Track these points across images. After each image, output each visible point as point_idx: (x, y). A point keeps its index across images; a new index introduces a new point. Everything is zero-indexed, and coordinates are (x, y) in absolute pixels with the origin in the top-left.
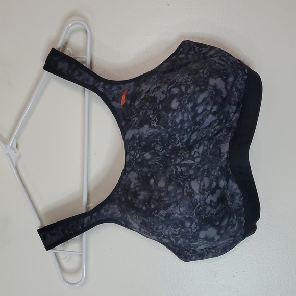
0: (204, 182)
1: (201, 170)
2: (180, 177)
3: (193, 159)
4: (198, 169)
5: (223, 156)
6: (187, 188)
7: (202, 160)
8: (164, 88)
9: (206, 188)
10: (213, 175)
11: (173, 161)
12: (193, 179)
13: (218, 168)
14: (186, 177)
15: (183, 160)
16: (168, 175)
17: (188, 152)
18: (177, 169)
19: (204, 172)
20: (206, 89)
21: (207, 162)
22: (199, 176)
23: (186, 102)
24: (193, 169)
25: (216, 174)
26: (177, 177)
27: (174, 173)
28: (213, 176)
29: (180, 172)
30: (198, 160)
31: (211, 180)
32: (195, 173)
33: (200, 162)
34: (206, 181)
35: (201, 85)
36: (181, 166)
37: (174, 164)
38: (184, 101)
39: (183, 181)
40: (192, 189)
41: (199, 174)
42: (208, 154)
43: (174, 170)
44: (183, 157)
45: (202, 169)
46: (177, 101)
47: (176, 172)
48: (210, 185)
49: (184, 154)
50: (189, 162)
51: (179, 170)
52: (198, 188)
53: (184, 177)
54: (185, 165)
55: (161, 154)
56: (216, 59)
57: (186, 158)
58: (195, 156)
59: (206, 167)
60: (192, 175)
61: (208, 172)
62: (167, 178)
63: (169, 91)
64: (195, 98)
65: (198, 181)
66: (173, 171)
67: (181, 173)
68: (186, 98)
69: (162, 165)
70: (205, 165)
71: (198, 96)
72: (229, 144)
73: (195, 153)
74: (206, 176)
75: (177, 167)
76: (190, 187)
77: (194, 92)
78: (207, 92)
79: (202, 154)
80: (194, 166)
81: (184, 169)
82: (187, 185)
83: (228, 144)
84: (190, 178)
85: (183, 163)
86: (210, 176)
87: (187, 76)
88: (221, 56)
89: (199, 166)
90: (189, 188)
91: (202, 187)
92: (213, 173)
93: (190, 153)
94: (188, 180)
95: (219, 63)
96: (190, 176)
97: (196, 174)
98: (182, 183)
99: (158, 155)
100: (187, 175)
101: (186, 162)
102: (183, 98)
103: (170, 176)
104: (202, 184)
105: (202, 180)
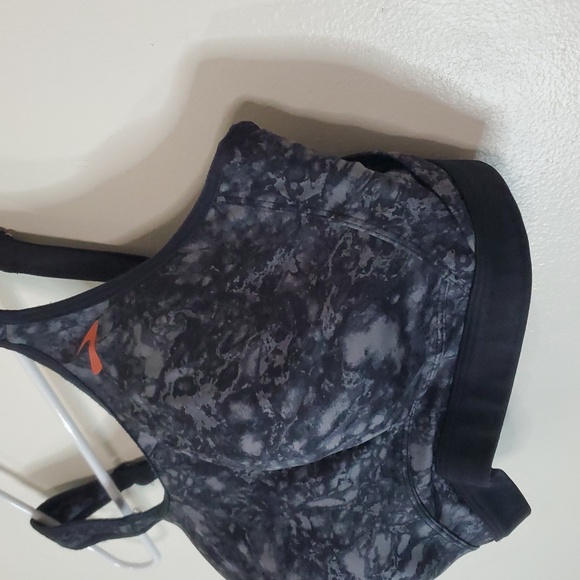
0: (376, 549)
1: (364, 521)
2: (311, 547)
3: (339, 495)
4: (357, 517)
5: (419, 481)
6: (333, 572)
7: (364, 492)
8: (207, 396)
9: (382, 562)
10: (398, 524)
11: (285, 499)
12: (346, 549)
13: (409, 510)
14: (328, 543)
15: (311, 499)
16: (279, 540)
17: (320, 479)
18: (298, 522)
19: (373, 525)
20: (339, 387)
21: (379, 498)
22: (362, 534)
23: (284, 440)
24: (343, 521)
25: (405, 519)
26: (304, 545)
27: (294, 532)
28: (397, 527)
29: (308, 532)
30: (351, 496)
31: (393, 535)
32: (349, 529)
33: (358, 500)
34: (382, 544)
35: (321, 379)
36: (309, 513)
37: (291, 507)
38: (277, 440)
39: (322, 558)
40: (349, 574)
41: (359, 530)
42: (378, 477)
43: (293, 523)
44: (311, 492)
45: (366, 517)
46: (256, 440)
47: (299, 530)
48: (395, 548)
49: (312, 486)
50: (330, 502)
51: (306, 524)
52: (362, 570)
53: (323, 546)
54: (320, 511)
55: (250, 481)
56: (358, 223)
57: (318, 495)
58: (342, 488)
59: (377, 509)
60: (341, 537)
61: (384, 522)
62: (279, 548)
63: (224, 409)
64: (308, 428)
65: (358, 550)
66: (290, 528)
67: (313, 531)
68: (280, 431)
69: (257, 508)
70: (372, 504)
71: (318, 419)
72: (434, 447)
73: (339, 483)
74: (381, 531)
75: (300, 515)
76: (343, 570)
77: (303, 411)
78: (344, 396)
79: (361, 479)
80: (344, 512)
81: (318, 521)
82: (335, 566)
83: (431, 446)
84: (339, 546)
85: (312, 504)
86: (391, 529)
87: (273, 344)
88: (374, 204)
89: (358, 509)
90: (338, 571)
91: (372, 565)
92: (396, 520)
93: (326, 482)
94: (333, 554)
95: (372, 241)
96: (336, 542)
97: (351, 532)
98: (319, 563)
99: (243, 483)
100: (329, 539)
101: (321, 503)
102: (270, 431)
103: (287, 540)
104: (372, 555)
105: (369, 544)
